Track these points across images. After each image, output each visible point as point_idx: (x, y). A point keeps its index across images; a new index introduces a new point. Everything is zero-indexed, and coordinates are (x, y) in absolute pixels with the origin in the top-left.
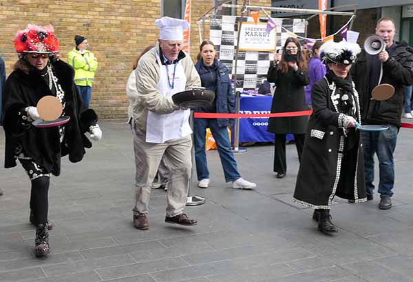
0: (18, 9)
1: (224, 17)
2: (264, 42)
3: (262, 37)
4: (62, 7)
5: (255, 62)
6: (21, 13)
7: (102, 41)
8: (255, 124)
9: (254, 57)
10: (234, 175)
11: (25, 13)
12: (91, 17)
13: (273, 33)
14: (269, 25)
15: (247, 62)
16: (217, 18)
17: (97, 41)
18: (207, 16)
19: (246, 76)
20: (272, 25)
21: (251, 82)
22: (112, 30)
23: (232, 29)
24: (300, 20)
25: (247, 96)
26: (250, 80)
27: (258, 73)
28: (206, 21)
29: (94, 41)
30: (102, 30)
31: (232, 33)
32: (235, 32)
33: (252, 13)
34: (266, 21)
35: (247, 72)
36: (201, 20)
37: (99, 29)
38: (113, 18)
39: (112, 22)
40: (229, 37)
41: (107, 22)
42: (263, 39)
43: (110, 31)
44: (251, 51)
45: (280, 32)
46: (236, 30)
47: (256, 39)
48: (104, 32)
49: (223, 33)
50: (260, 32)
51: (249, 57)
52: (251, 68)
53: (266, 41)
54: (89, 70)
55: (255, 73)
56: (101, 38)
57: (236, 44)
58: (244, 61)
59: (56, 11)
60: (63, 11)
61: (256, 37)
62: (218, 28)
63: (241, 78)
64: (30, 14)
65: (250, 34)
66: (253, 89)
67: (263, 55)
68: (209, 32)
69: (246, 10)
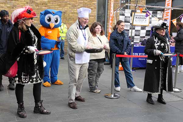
0: (34, 5)
1: (126, 10)
2: (143, 21)
3: (143, 19)
4: (53, 5)
5: (140, 31)
6: (36, 7)
7: (70, 20)
8: (139, 59)
9: (139, 28)
10: (131, 84)
11: (37, 7)
12: (65, 9)
13: (148, 18)
14: (147, 14)
15: (136, 31)
16: (123, 10)
17: (68, 20)
18: (119, 9)
19: (135, 37)
20: (149, 14)
21: (137, 40)
22: (75, 15)
23: (129, 15)
24: (160, 12)
25: (136, 46)
26: (137, 39)
27: (141, 36)
28: (118, 12)
29: (67, 20)
30: (70, 15)
31: (129, 17)
32: (131, 17)
33: (140, 8)
34: (146, 12)
35: (136, 35)
36: (116, 11)
37: (69, 15)
38: (76, 10)
39: (75, 12)
40: (128, 19)
41: (73, 11)
42: (143, 20)
43: (74, 15)
44: (138, 26)
45: (151, 17)
46: (131, 16)
47: (140, 20)
48: (71, 16)
49: (125, 17)
50: (142, 17)
51: (137, 28)
52: (137, 33)
53: (145, 21)
54: (63, 33)
55: (139, 36)
56: (70, 18)
57: (131, 22)
58: (134, 30)
59: (51, 6)
60: (54, 6)
61: (140, 19)
62: (123, 15)
63: (133, 38)
64: (39, 7)
65: (138, 18)
66: (138, 43)
67: (143, 28)
68: (119, 17)
69: (137, 7)
